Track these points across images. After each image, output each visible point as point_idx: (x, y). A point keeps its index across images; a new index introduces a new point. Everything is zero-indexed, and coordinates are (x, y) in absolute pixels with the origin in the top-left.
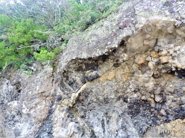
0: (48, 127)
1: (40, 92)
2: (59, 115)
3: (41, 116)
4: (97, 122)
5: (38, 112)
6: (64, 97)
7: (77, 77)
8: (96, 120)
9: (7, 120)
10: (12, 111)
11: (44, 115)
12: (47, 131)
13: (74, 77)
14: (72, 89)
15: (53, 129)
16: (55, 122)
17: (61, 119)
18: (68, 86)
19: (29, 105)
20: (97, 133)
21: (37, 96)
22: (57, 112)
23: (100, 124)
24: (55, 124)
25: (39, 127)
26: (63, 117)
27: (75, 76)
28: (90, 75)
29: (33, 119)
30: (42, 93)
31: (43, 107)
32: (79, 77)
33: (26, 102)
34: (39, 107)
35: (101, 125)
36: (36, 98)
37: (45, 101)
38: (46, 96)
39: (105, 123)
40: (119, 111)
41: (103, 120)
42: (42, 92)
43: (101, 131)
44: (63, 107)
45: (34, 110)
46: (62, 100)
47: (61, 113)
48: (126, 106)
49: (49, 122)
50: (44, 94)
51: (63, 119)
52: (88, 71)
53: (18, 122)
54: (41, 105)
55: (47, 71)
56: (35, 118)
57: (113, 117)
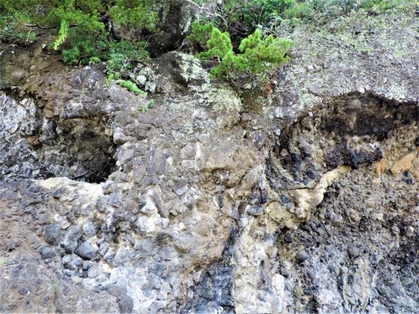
0: (221, 286)
1: (211, 165)
2: (252, 251)
3: (208, 247)
4: (326, 276)
5: (193, 233)
6: (271, 197)
7: (315, 146)
8: (324, 273)
9: (53, 249)
10: (77, 216)
11: (216, 245)
12: (219, 299)
13: (304, 143)
14: (290, 178)
15: (233, 293)
16: (239, 271)
17: (259, 263)
18: (279, 166)
19: (167, 205)
20: (325, 307)
21: (196, 178)
22: (245, 239)
23: (332, 283)
24: (239, 276)
25: (192, 284)
26: (262, 258)
27: (310, 142)
28: (358, 148)
29: (175, 254)
30: (214, 171)
31: (211, 216)
32: (322, 148)
33: (158, 190)
34: (198, 215)
35: (335, 285)
36: (190, 184)
37: (220, 200)
38: (229, 183)
39: (345, 282)
40: (376, 254)
41: (341, 273)
42: (218, 169)
43: (337, 301)
44: (265, 225)
45: (182, 226)
46: (266, 204)
47: (258, 245)
48: (398, 243)
49: (222, 269)
50: (222, 177)
51: (262, 262)
52: (356, 138)
53: (98, 260)
54: (206, 210)
55: (211, 104)
56: (182, 252)
57: (360, 266)
